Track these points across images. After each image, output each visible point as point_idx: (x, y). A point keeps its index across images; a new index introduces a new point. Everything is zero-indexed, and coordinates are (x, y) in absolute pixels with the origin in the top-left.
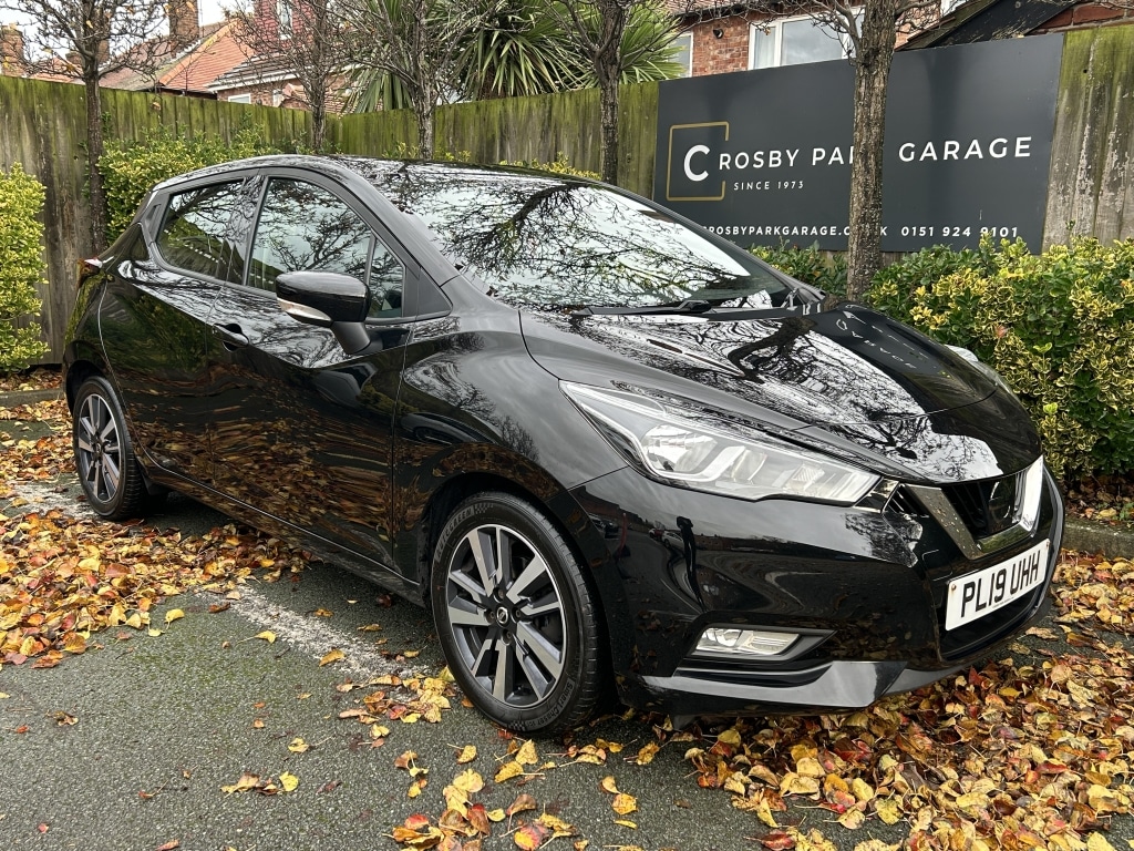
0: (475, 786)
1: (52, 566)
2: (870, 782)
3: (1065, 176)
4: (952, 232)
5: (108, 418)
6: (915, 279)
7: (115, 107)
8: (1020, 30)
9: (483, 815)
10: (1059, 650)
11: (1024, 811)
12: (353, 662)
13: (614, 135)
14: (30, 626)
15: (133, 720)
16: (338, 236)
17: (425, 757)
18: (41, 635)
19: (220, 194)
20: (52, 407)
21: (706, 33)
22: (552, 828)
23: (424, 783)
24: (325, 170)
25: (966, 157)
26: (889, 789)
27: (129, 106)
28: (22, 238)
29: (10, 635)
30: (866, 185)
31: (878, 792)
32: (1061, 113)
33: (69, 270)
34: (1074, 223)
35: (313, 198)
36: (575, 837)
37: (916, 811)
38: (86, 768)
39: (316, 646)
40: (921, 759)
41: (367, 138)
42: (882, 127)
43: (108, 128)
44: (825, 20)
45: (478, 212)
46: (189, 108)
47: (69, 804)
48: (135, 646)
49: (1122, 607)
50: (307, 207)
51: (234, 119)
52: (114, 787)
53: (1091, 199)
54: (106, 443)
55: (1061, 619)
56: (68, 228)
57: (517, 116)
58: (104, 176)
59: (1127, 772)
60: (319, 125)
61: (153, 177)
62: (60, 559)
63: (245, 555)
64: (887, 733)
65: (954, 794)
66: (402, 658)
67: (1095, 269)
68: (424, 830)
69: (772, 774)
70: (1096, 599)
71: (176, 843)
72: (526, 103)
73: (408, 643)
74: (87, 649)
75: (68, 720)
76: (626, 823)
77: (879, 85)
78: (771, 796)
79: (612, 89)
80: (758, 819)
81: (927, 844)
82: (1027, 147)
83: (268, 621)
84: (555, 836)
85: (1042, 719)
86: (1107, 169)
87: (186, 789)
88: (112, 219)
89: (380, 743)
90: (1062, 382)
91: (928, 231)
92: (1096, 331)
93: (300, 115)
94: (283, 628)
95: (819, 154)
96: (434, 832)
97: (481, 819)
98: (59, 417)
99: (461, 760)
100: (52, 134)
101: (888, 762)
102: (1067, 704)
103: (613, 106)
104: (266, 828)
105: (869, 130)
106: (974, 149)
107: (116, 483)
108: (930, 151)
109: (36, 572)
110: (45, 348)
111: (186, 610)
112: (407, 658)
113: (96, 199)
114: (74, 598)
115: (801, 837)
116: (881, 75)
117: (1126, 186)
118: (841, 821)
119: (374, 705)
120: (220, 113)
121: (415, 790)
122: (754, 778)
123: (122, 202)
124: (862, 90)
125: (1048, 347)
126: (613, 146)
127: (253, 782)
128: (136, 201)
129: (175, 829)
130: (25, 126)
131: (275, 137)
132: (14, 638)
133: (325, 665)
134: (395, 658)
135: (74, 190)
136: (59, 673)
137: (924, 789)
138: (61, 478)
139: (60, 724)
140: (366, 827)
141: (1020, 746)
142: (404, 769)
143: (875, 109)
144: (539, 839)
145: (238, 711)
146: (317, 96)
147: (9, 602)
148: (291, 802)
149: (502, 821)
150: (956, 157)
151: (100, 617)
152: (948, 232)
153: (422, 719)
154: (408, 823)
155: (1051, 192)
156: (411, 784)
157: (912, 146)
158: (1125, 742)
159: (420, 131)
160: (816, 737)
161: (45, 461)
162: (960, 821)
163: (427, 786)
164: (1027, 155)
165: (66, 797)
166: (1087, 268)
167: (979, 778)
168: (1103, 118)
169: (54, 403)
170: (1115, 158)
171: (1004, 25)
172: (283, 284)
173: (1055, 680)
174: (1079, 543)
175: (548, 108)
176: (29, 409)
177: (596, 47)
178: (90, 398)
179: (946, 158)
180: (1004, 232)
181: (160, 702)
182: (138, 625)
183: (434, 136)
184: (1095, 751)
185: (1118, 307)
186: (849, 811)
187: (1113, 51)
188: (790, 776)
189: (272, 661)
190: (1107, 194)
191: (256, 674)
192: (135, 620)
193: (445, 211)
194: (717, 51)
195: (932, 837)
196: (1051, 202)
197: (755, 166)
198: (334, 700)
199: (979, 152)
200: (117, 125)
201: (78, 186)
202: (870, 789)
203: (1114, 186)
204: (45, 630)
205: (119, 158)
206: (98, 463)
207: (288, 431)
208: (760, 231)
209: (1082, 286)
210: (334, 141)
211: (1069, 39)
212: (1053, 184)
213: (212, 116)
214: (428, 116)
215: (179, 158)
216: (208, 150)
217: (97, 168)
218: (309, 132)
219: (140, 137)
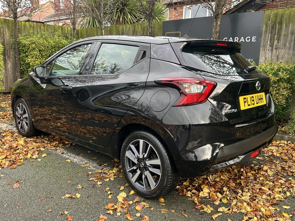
0: (125, 196)
1: (11, 143)
2: (221, 193)
3: (264, 46)
7: (21, 26)
8: (253, 10)
9: (128, 202)
10: (265, 162)
11: (258, 200)
12: (91, 167)
14: (8, 158)
15: (37, 181)
17: (111, 189)
18: (11, 160)
20: (5, 103)
21: (172, 9)
22: (144, 205)
25: (240, 41)
26: (226, 195)
27: (25, 26)
29: (3, 160)
31: (223, 196)
32: (263, 31)
33: (9, 68)
34: (267, 58)
36: (150, 207)
37: (232, 200)
38: (26, 193)
39: (81, 163)
40: (232, 188)
41: (87, 34)
42: (219, 34)
43: (20, 31)
44: (205, 7)
46: (41, 26)
47: (23, 201)
48: (34, 163)
49: (279, 152)
51: (52, 29)
52: (34, 197)
53: (271, 52)
55: (265, 155)
56: (9, 57)
57: (126, 29)
58: (19, 43)
59: (282, 190)
60: (74, 31)
61: (32, 44)
62: (13, 142)
63: (61, 141)
64: (224, 182)
65: (241, 196)
66: (103, 165)
67: (272, 69)
68: (113, 206)
69: (197, 192)
70: (273, 150)
71: (51, 210)
72: (129, 26)
73: (104, 162)
74: (23, 164)
75: (20, 181)
76: (162, 204)
77: (219, 23)
78: (197, 197)
79: (151, 23)
80: (194, 202)
81: (235, 208)
82: (255, 39)
83: (68, 157)
84: (145, 207)
85: (261, 178)
86: (275, 45)
87: (52, 197)
88: (21, 55)
89: (100, 186)
92: (272, 85)
93: (69, 28)
94: (72, 159)
96: (116, 207)
97: (127, 203)
98: (8, 106)
99: (120, 189)
100: (5, 32)
101: (225, 189)
102: (267, 175)
103: (151, 27)
104: (73, 206)
105: (216, 34)
108: (231, 40)
109: (7, 145)
110: (3, 88)
111: (47, 154)
113: (16, 49)
114: (18, 151)
115: (205, 207)
116: (219, 21)
117: (279, 49)
118: (215, 203)
119: (97, 177)
120: (49, 28)
121: (110, 197)
122: (193, 193)
123: (24, 50)
124: (215, 24)
127: (69, 195)
128: (27, 50)
129: (51, 207)
131: (63, 34)
132: (4, 161)
133: (84, 167)
134: (101, 165)
136: (16, 170)
137: (234, 195)
138: (10, 122)
139: (18, 182)
140: (98, 206)
141: (256, 185)
142: (106, 192)
143: (218, 29)
144: (141, 208)
145: (63, 179)
146: (74, 24)
147: (1, 153)
148: (79, 200)
149: (132, 204)
150: (238, 41)
151: (25, 156)
153: (110, 180)
154: (109, 204)
155: (261, 50)
156: (109, 195)
157: (227, 38)
158: (281, 184)
159: (101, 33)
160: (207, 183)
161: (6, 117)
162: (243, 202)
163: (113, 196)
164: (255, 41)
165: (22, 200)
166: (270, 69)
167: (247, 192)
168: (274, 32)
169: (6, 102)
170: (277, 42)
171: (249, 9)
173: (264, 169)
175: (134, 28)
177: (147, 12)
179: (235, 41)
180: (249, 60)
181: (43, 177)
182: (35, 158)
184: (274, 186)
185: (278, 79)
186: (216, 200)
187: (276, 15)
188: (201, 192)
189: (70, 166)
190: (275, 51)
191: (67, 170)
192: (34, 157)
194: (175, 13)
195: (236, 206)
196: (261, 53)
198: (87, 176)
199: (243, 40)
200: (22, 30)
201: (12, 46)
202: (221, 195)
203: (276, 49)
204: (11, 159)
205: (23, 39)
209: (269, 73)
210: (78, 35)
211: (265, 12)
212: (261, 48)
213: (46, 28)
214: (103, 29)
215: (39, 39)
216: (46, 37)
217: (17, 41)
218: (72, 32)
219: (28, 33)
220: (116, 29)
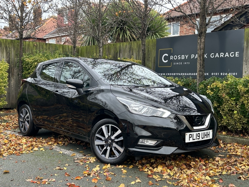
0: (98, 169)
3: (247, 61)
4: (223, 74)
5: (27, 113)
6: (207, 84)
7: (26, 45)
8: (239, 27)
9: (99, 172)
13: (144, 52)
16: (78, 74)
17: (90, 166)
19: (50, 66)
20: (8, 117)
22: (111, 174)
23: (89, 169)
24: (76, 60)
25: (225, 57)
27: (29, 45)
28: (4, 76)
30: (200, 63)
32: (245, 46)
33: (12, 84)
34: (246, 71)
35: (72, 66)
37: (177, 173)
39: (70, 154)
41: (87, 52)
42: (204, 50)
43: (24, 50)
45: (111, 69)
46: (43, 45)
48: (35, 153)
50: (71, 68)
51: (54, 48)
54: (26, 119)
55: (228, 154)
56: (13, 74)
57: (123, 47)
58: (22, 62)
60: (75, 49)
61: (35, 62)
63: (55, 141)
65: (185, 172)
68: (88, 172)
69: (153, 169)
71: (46, 174)
72: (125, 44)
73: (89, 154)
76: (124, 174)
77: (203, 40)
78: (151, 172)
79: (144, 41)
82: (238, 54)
83: (61, 151)
87: (47, 169)
88: (24, 72)
89: (82, 165)
90: (238, 106)
91: (217, 74)
92: (244, 95)
93: (70, 47)
94: (64, 152)
95: (193, 56)
96: (90, 173)
98: (10, 119)
99: (96, 167)
100: (11, 52)
101: (175, 168)
102: (218, 164)
103: (144, 45)
104: (61, 173)
105: (201, 51)
106: (227, 55)
107: (28, 127)
108: (217, 55)
109: (13, 142)
110: (6, 103)
111: (44, 149)
112: (88, 156)
113: (20, 67)
115: (155, 176)
116: (203, 38)
118: (163, 175)
119: (81, 161)
120: (50, 46)
122: (149, 169)
123: (26, 68)
124: (199, 41)
125: (234, 98)
126: (144, 54)
127: (59, 168)
128: (30, 68)
130: (4, 50)
131: (64, 52)
133: (72, 156)
134: (86, 156)
135: (15, 65)
137: (180, 171)
138: (13, 130)
140: (78, 173)
142: (86, 167)
143: (202, 46)
145: (55, 161)
146: (74, 42)
148: (65, 171)
149: (102, 173)
150: (223, 57)
152: (222, 74)
153: (90, 162)
155: (244, 65)
156: (87, 169)
157: (213, 54)
159: (99, 51)
161: (9, 126)
164: (238, 56)
169: (8, 116)
172: (67, 81)
174: (242, 143)
175: (130, 45)
176: (2, 117)
177: (140, 31)
178: (23, 109)
179: (221, 57)
180: (234, 74)
183: (103, 52)
185: (247, 89)
186: (165, 174)
188: (156, 169)
189: (62, 156)
191: (58, 157)
193: (103, 69)
194: (186, 27)
196: (244, 67)
197: (178, 59)
198: (73, 160)
199: (228, 55)
200: (26, 49)
201: (16, 64)
202: (170, 171)
205: (27, 57)
206: (24, 124)
207: (66, 115)
208: (180, 74)
210: (78, 53)
211: (245, 30)
212: (244, 63)
213: (48, 47)
214: (101, 47)
215: (41, 57)
216: (48, 56)
217: (21, 60)
218: (72, 51)
219: (31, 52)
220: (114, 47)
